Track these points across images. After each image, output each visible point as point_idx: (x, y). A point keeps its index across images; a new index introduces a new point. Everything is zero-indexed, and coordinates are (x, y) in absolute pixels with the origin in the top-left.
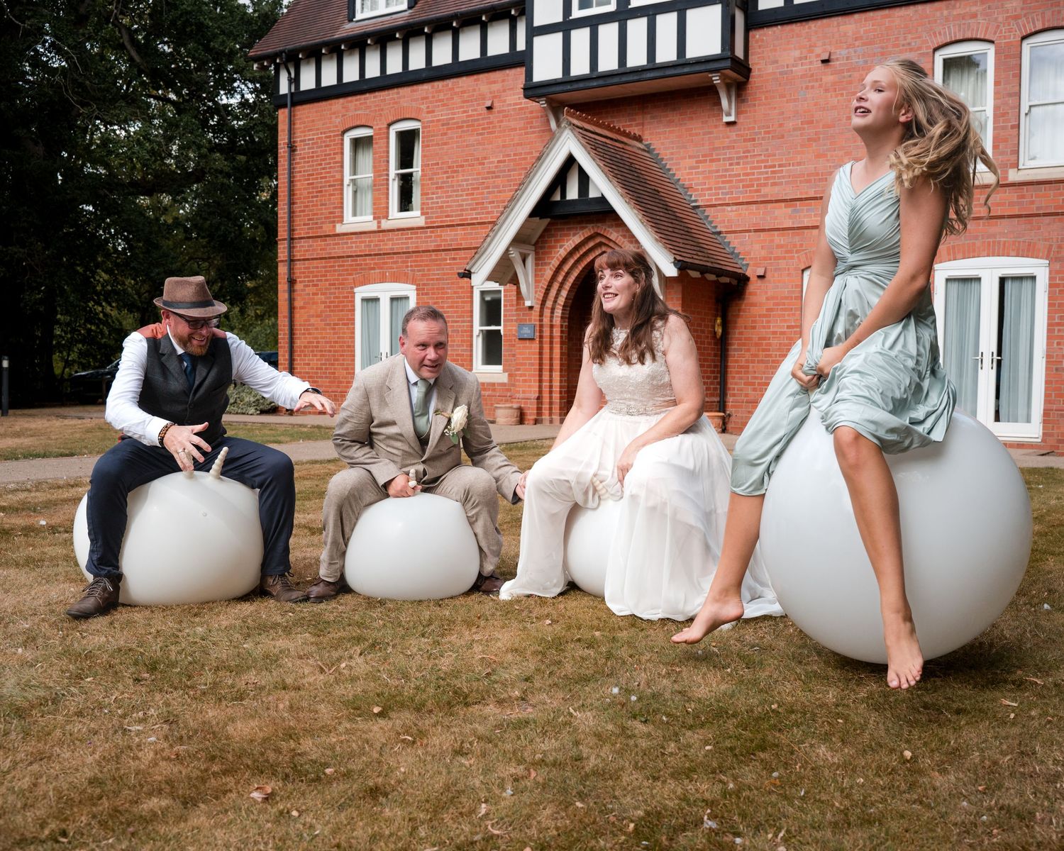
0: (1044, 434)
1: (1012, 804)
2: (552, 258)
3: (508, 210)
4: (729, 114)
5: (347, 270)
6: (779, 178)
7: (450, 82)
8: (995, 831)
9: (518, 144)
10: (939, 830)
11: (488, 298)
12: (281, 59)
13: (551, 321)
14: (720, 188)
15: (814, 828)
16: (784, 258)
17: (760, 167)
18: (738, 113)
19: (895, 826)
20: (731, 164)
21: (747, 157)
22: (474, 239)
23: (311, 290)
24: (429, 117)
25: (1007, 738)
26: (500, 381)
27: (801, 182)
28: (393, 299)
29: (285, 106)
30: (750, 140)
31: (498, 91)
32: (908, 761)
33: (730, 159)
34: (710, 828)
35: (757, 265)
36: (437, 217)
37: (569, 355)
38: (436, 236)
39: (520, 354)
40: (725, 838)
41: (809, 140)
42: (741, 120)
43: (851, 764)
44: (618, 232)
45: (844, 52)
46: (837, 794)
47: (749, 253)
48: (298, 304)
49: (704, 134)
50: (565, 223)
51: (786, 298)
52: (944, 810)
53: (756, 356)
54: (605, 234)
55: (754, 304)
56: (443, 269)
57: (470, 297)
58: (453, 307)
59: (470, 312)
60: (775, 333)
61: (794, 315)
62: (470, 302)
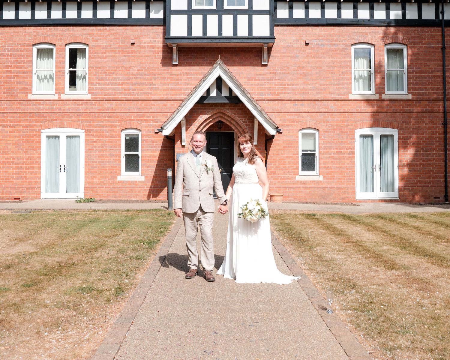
4: (265, 61)
6: (287, 90)
9: (150, 63)
11: (128, 138)
14: (260, 93)
16: (291, 125)
17: (278, 85)
18: (269, 61)
20: (265, 83)
21: (272, 80)
24: (94, 44)
26: (140, 180)
27: (297, 93)
28: (69, 137)
30: (273, 73)
31: (139, 36)
33: (264, 80)
36: (99, 95)
38: (98, 105)
41: (301, 75)
45: (315, 41)
51: (292, 142)
53: (279, 167)
54: (225, 113)
55: (277, 144)
56: (103, 122)
57: (120, 137)
58: (110, 142)
59: (120, 145)
60: (287, 157)
61: (296, 149)
62: (120, 140)
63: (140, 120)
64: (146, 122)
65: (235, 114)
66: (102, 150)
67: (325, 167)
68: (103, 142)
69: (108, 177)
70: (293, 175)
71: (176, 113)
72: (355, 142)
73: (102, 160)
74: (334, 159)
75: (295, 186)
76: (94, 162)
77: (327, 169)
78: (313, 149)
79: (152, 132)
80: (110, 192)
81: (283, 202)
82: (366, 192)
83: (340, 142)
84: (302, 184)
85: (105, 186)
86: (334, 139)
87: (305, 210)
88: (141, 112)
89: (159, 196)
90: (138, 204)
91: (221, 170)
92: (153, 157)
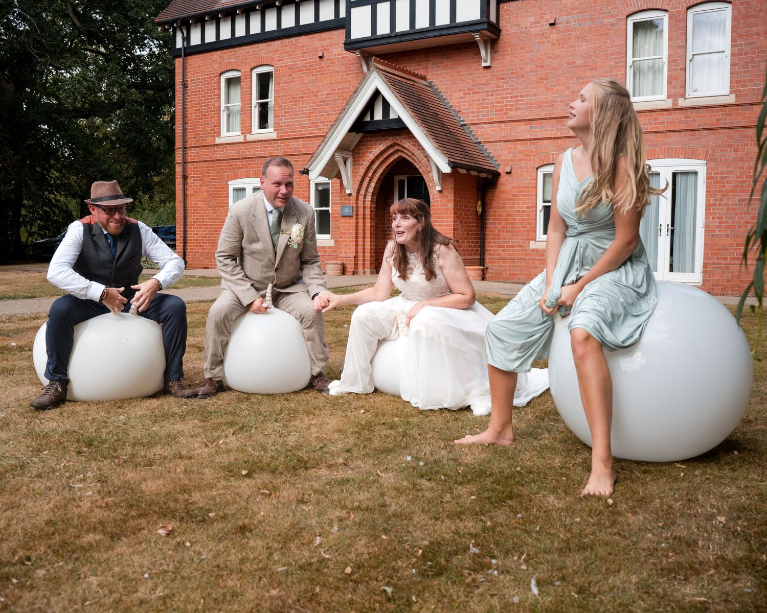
0: (703, 280)
1: (682, 535)
2: (365, 161)
3: (334, 127)
4: (486, 61)
5: (223, 169)
6: (521, 105)
7: (294, 40)
8: (671, 554)
9: (341, 82)
10: (632, 553)
12: (177, 24)
13: (364, 204)
14: (480, 112)
15: (546, 552)
16: (525, 160)
17: (507, 98)
18: (492, 60)
19: (602, 551)
20: (487, 96)
21: (498, 90)
22: (310, 147)
23: (198, 183)
24: (279, 64)
25: (678, 490)
26: (329, 245)
27: (536, 107)
28: (254, 189)
29: (180, 56)
30: (500, 79)
31: (327, 46)
32: (611, 506)
33: (487, 92)
34: (474, 553)
35: (506, 165)
36: (285, 133)
37: (376, 227)
38: (284, 146)
39: (343, 226)
40: (485, 560)
41: (541, 78)
42: (494, 65)
43: (571, 508)
44: (409, 142)
45: (565, 18)
46: (562, 529)
47: (500, 156)
48: (189, 192)
49: (469, 74)
50: (373, 137)
51: (526, 187)
52: (635, 539)
53: (505, 227)
54: (401, 144)
55: (504, 192)
57: (309, 187)
59: (309, 197)
60: (518, 211)
61: (533, 199)
62: (308, 191)
70: (527, 239)
75: (528, 258)
84: (539, 255)
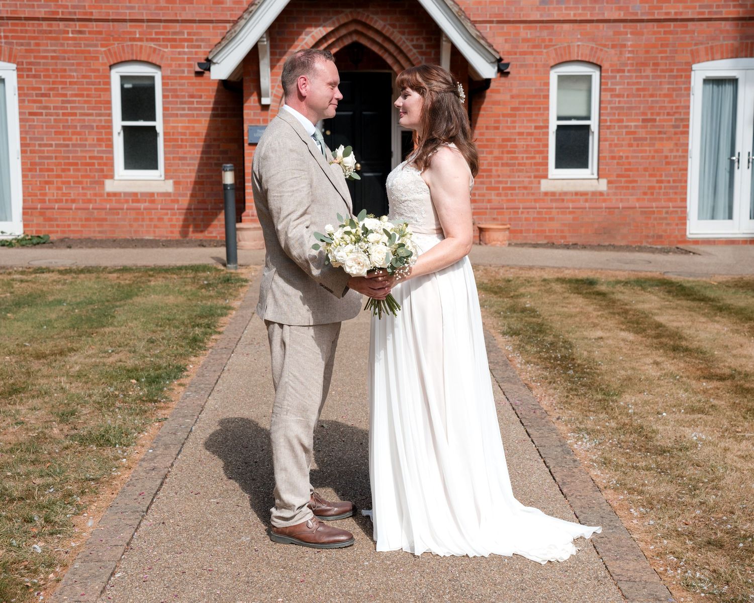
11: (128, 86)
16: (532, 53)
26: (162, 190)
51: (535, 96)
53: (500, 158)
54: (368, 22)
55: (497, 103)
56: (62, 45)
57: (109, 83)
58: (82, 96)
59: (109, 102)
60: (520, 134)
61: (542, 114)
62: (109, 90)
63: (157, 40)
64: (172, 47)
65: (394, 26)
66: (64, 114)
67: (613, 158)
68: (65, 95)
69: (81, 183)
70: (536, 177)
71: (242, 22)
72: (692, 97)
73: (64, 139)
74: (635, 139)
75: (538, 205)
76: (46, 145)
77: (618, 164)
78: (583, 113)
79: (189, 72)
80: (87, 220)
81: (510, 245)
82: (713, 218)
83: (652, 96)
84: (557, 200)
85: (74, 206)
86: (638, 90)
87: (567, 268)
88: (160, 21)
89: (210, 229)
90: (155, 250)
91: (359, 165)
92: (191, 134)
